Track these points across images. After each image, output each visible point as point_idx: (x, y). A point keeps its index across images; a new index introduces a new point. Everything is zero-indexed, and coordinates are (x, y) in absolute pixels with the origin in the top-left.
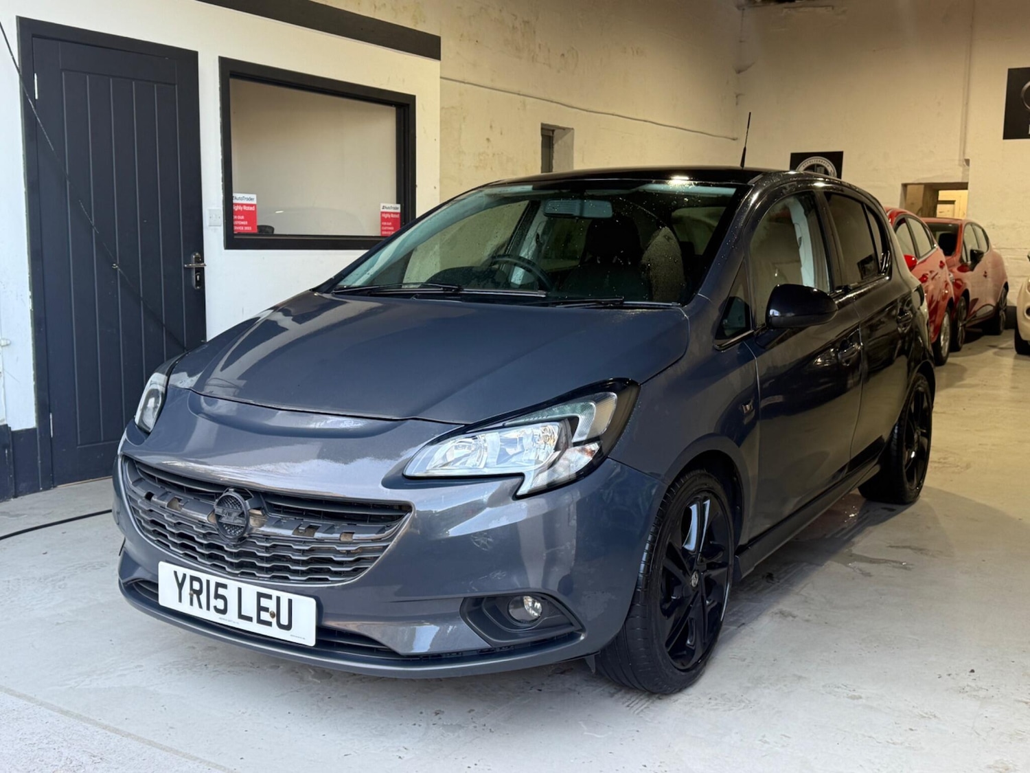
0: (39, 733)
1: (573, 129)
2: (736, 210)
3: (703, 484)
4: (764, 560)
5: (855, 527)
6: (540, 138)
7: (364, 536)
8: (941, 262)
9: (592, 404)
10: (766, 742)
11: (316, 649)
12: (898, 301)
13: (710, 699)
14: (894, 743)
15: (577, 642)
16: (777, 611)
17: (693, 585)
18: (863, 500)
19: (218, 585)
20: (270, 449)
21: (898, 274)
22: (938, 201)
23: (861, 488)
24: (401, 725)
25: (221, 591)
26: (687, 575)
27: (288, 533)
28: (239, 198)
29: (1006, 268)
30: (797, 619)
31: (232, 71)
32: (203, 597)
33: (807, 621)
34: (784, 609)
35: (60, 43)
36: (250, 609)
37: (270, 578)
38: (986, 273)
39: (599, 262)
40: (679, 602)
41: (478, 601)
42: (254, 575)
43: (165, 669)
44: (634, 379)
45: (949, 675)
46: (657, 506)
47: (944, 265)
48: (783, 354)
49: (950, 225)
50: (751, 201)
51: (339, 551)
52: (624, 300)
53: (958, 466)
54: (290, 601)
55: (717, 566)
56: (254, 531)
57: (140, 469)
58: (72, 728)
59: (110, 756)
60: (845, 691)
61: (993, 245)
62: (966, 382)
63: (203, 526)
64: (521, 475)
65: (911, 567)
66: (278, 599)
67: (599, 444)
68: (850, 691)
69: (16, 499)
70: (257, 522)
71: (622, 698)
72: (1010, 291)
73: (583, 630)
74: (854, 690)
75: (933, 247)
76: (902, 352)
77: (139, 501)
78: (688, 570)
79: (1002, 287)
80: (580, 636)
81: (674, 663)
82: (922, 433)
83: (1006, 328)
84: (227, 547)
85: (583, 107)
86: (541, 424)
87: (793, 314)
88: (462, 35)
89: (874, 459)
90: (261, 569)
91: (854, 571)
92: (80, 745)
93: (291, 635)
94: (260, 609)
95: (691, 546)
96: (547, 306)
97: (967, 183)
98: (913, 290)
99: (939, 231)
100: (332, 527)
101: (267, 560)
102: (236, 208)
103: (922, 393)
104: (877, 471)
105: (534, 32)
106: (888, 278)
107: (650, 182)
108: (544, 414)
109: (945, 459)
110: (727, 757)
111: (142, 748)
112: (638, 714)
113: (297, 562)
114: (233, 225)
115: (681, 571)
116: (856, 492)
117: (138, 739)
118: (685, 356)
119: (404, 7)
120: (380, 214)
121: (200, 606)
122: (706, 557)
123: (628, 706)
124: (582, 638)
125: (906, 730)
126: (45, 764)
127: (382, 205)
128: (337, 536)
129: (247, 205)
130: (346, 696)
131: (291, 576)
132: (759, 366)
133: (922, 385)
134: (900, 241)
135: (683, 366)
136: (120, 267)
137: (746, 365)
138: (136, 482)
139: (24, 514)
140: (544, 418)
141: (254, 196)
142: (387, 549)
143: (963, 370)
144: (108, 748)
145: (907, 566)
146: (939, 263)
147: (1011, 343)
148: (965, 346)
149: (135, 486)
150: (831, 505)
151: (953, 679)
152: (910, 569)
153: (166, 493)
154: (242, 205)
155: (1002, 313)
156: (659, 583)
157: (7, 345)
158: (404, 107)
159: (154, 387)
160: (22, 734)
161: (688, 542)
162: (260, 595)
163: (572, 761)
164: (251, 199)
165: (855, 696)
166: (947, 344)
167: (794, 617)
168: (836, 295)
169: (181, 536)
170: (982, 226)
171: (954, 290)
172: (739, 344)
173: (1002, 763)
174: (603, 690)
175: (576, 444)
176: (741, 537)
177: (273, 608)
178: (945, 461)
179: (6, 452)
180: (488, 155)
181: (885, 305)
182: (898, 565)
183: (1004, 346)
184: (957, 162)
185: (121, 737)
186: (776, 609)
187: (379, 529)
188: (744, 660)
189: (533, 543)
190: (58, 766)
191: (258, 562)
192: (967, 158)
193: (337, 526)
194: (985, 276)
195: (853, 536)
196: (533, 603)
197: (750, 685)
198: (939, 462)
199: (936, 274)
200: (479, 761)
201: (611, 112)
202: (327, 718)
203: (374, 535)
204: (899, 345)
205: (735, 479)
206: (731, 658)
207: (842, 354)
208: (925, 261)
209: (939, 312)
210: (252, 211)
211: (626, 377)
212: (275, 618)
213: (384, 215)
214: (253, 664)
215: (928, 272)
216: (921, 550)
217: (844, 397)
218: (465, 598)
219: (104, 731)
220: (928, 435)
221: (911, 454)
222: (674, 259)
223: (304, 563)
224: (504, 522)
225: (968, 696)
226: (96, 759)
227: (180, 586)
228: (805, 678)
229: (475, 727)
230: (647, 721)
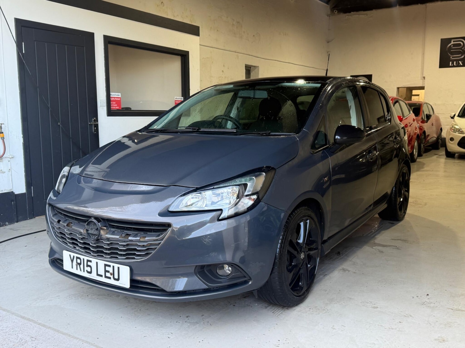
0: (10, 327)
1: (258, 66)
2: (321, 93)
3: (305, 213)
4: (336, 246)
5: (376, 231)
6: (244, 71)
7: (150, 239)
8: (414, 119)
9: (254, 178)
10: (334, 329)
11: (130, 289)
12: (394, 133)
13: (310, 309)
14: (392, 329)
15: (248, 285)
16: (341, 269)
17: (302, 258)
18: (381, 219)
19: (88, 261)
20: (110, 200)
21: (394, 121)
22: (412, 95)
23: (379, 214)
24: (171, 322)
25: (89, 263)
26: (299, 254)
27: (118, 237)
28: (113, 95)
29: (441, 122)
30: (350, 272)
31: (109, 41)
32: (82, 266)
33: (355, 273)
34: (345, 267)
35: (34, 29)
36: (101, 271)
37: (110, 257)
38: (432, 124)
39: (265, 119)
40: (296, 266)
41: (203, 267)
42: (103, 256)
43: (69, 297)
44: (274, 167)
45: (417, 297)
46: (284, 223)
47: (415, 120)
48: (342, 156)
49: (417, 104)
50: (328, 89)
51: (139, 245)
52: (270, 132)
53: (421, 204)
54: (119, 268)
55: (313, 249)
56: (102, 237)
57: (56, 210)
58: (24, 325)
59: (39, 337)
60: (371, 305)
61: (435, 112)
62: (425, 169)
63: (81, 235)
64: (221, 210)
65: (401, 248)
66: (113, 267)
67: (257, 196)
68: (373, 304)
69: (17, 223)
70: (105, 232)
71: (271, 309)
72: (443, 131)
73: (250, 279)
74: (375, 304)
75: (410, 113)
76: (397, 156)
77: (55, 223)
78: (299, 252)
79: (440, 130)
80: (249, 282)
81: (293, 293)
82: (405, 190)
83: (441, 147)
84: (91, 244)
85: (263, 57)
86: (231, 187)
87: (346, 138)
88: (211, 28)
89: (384, 202)
90: (106, 254)
91: (376, 250)
92: (27, 332)
93: (119, 283)
94: (106, 271)
95: (301, 241)
96: (237, 135)
97: (424, 87)
98: (400, 129)
99: (413, 106)
100: (137, 234)
101: (109, 249)
102: (112, 99)
103: (405, 173)
104: (386, 207)
105: (242, 26)
106: (389, 123)
107: (284, 82)
108: (233, 182)
109: (416, 201)
110: (316, 336)
111: (54, 333)
112: (277, 316)
113: (121, 250)
114: (110, 106)
115: (296, 252)
116: (377, 216)
117: (53, 329)
118: (297, 156)
119: (186, 16)
120: (174, 101)
121: (81, 270)
122: (308, 246)
123: (273, 313)
124: (250, 283)
125: (398, 323)
126: (10, 341)
127: (175, 97)
128: (138, 238)
129: (117, 98)
130: (148, 309)
131: (119, 256)
132: (332, 161)
133: (405, 170)
134: (396, 110)
135: (296, 161)
136: (61, 124)
137: (325, 160)
138: (54, 216)
139: (20, 230)
140: (232, 184)
141: (120, 94)
142: (160, 244)
143: (424, 164)
144: (39, 333)
145: (399, 248)
146: (413, 119)
147: (444, 153)
148: (424, 154)
149: (53, 217)
150: (366, 221)
151: (419, 298)
152: (400, 249)
153: (66, 220)
154: (115, 98)
155: (440, 141)
156: (286, 257)
157: (12, 158)
158: (184, 56)
159: (64, 173)
160: (2, 328)
161: (299, 239)
162: (106, 265)
163: (246, 338)
164: (119, 95)
165: (375, 307)
166: (417, 153)
167: (349, 271)
168: (366, 130)
169: (72, 239)
170: (431, 104)
171: (419, 131)
172: (322, 151)
173: (441, 338)
174: (262, 305)
175: (247, 196)
176: (324, 236)
177: (111, 271)
178: (416, 202)
179: (13, 203)
180: (223, 78)
181: (388, 135)
182: (395, 247)
183: (440, 154)
184: (420, 78)
185: (46, 328)
186: (341, 268)
187: (157, 235)
188: (326, 291)
189: (229, 240)
190: (16, 342)
191: (105, 250)
192: (424, 76)
193: (139, 234)
194: (432, 125)
195: (375, 235)
196: (229, 267)
197: (328, 302)
198: (413, 203)
199: (412, 124)
200: (204, 339)
201: (275, 59)
202: (138, 319)
203: (155, 238)
204: (395, 153)
205: (321, 211)
206: (320, 290)
207: (369, 156)
208: (406, 118)
209: (413, 140)
210: (119, 100)
211: (270, 166)
212: (112, 276)
213: (176, 102)
214: (108, 295)
215: (408, 123)
216: (405, 241)
217: (371, 175)
218: (196, 266)
219: (38, 326)
220: (408, 191)
221: (401, 199)
222: (293, 114)
223: (124, 251)
224: (213, 231)
225: (426, 306)
226: (33, 339)
227: (72, 261)
228: (353, 299)
229: (204, 323)
230: (281, 319)
